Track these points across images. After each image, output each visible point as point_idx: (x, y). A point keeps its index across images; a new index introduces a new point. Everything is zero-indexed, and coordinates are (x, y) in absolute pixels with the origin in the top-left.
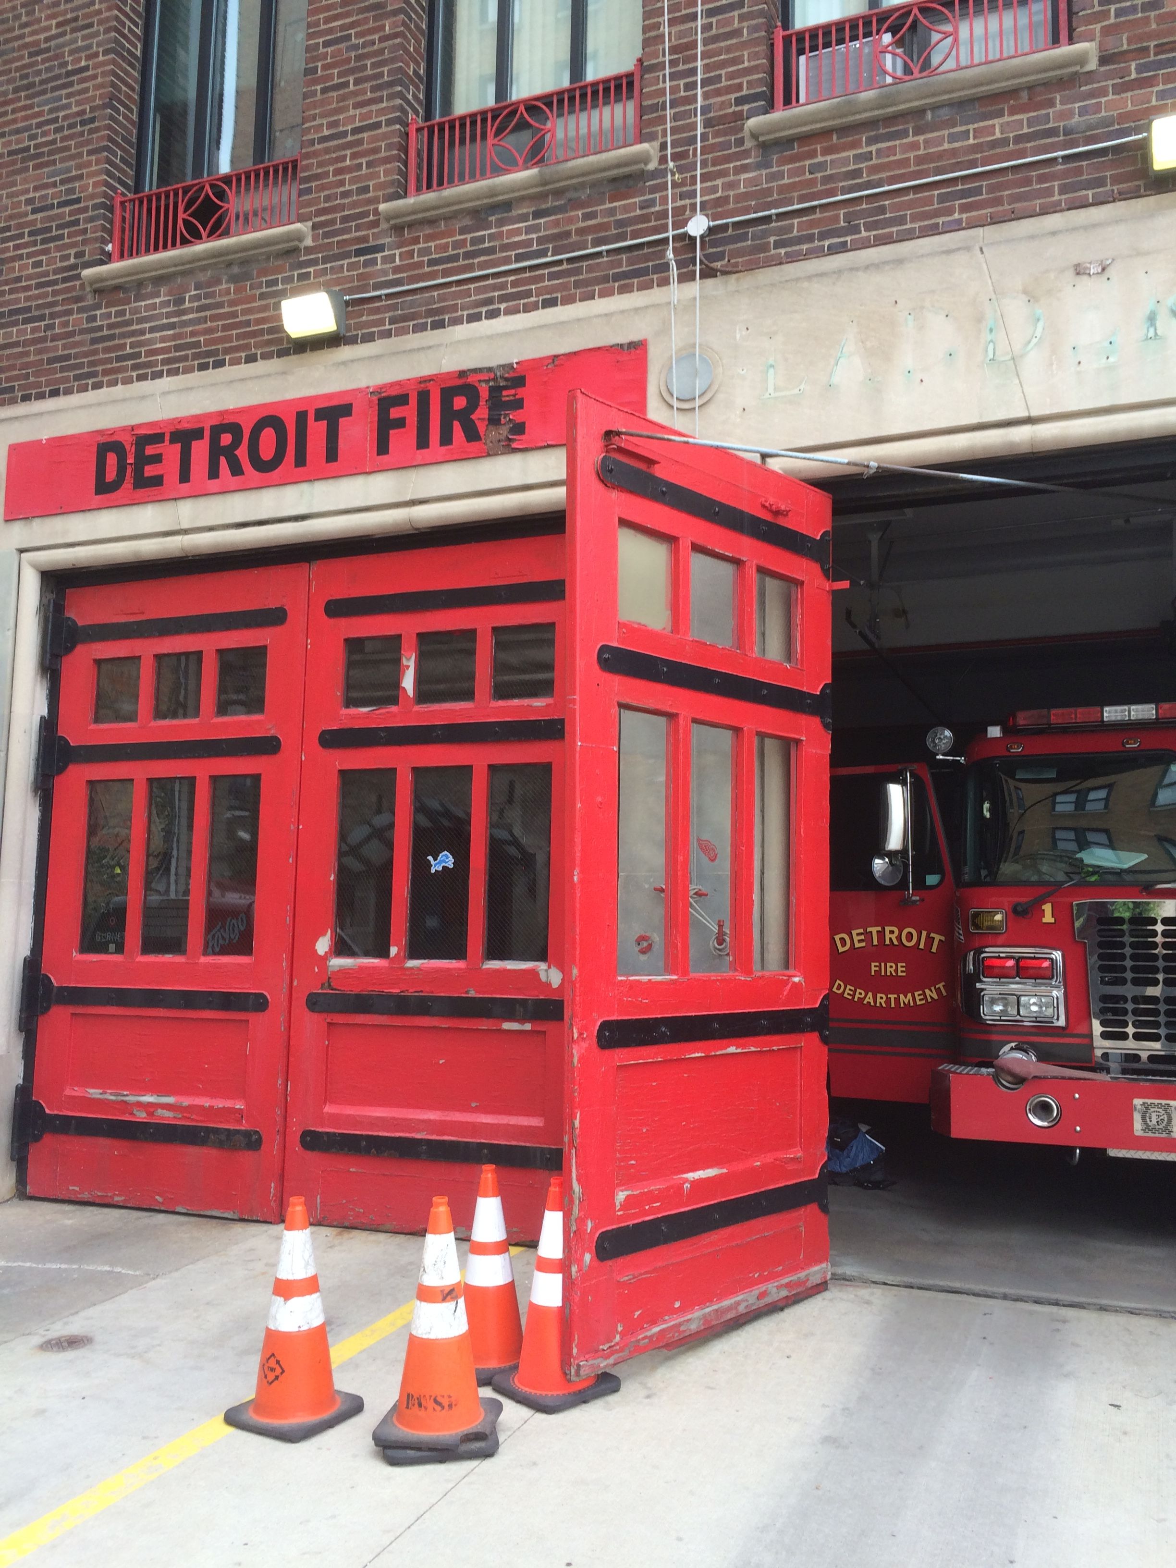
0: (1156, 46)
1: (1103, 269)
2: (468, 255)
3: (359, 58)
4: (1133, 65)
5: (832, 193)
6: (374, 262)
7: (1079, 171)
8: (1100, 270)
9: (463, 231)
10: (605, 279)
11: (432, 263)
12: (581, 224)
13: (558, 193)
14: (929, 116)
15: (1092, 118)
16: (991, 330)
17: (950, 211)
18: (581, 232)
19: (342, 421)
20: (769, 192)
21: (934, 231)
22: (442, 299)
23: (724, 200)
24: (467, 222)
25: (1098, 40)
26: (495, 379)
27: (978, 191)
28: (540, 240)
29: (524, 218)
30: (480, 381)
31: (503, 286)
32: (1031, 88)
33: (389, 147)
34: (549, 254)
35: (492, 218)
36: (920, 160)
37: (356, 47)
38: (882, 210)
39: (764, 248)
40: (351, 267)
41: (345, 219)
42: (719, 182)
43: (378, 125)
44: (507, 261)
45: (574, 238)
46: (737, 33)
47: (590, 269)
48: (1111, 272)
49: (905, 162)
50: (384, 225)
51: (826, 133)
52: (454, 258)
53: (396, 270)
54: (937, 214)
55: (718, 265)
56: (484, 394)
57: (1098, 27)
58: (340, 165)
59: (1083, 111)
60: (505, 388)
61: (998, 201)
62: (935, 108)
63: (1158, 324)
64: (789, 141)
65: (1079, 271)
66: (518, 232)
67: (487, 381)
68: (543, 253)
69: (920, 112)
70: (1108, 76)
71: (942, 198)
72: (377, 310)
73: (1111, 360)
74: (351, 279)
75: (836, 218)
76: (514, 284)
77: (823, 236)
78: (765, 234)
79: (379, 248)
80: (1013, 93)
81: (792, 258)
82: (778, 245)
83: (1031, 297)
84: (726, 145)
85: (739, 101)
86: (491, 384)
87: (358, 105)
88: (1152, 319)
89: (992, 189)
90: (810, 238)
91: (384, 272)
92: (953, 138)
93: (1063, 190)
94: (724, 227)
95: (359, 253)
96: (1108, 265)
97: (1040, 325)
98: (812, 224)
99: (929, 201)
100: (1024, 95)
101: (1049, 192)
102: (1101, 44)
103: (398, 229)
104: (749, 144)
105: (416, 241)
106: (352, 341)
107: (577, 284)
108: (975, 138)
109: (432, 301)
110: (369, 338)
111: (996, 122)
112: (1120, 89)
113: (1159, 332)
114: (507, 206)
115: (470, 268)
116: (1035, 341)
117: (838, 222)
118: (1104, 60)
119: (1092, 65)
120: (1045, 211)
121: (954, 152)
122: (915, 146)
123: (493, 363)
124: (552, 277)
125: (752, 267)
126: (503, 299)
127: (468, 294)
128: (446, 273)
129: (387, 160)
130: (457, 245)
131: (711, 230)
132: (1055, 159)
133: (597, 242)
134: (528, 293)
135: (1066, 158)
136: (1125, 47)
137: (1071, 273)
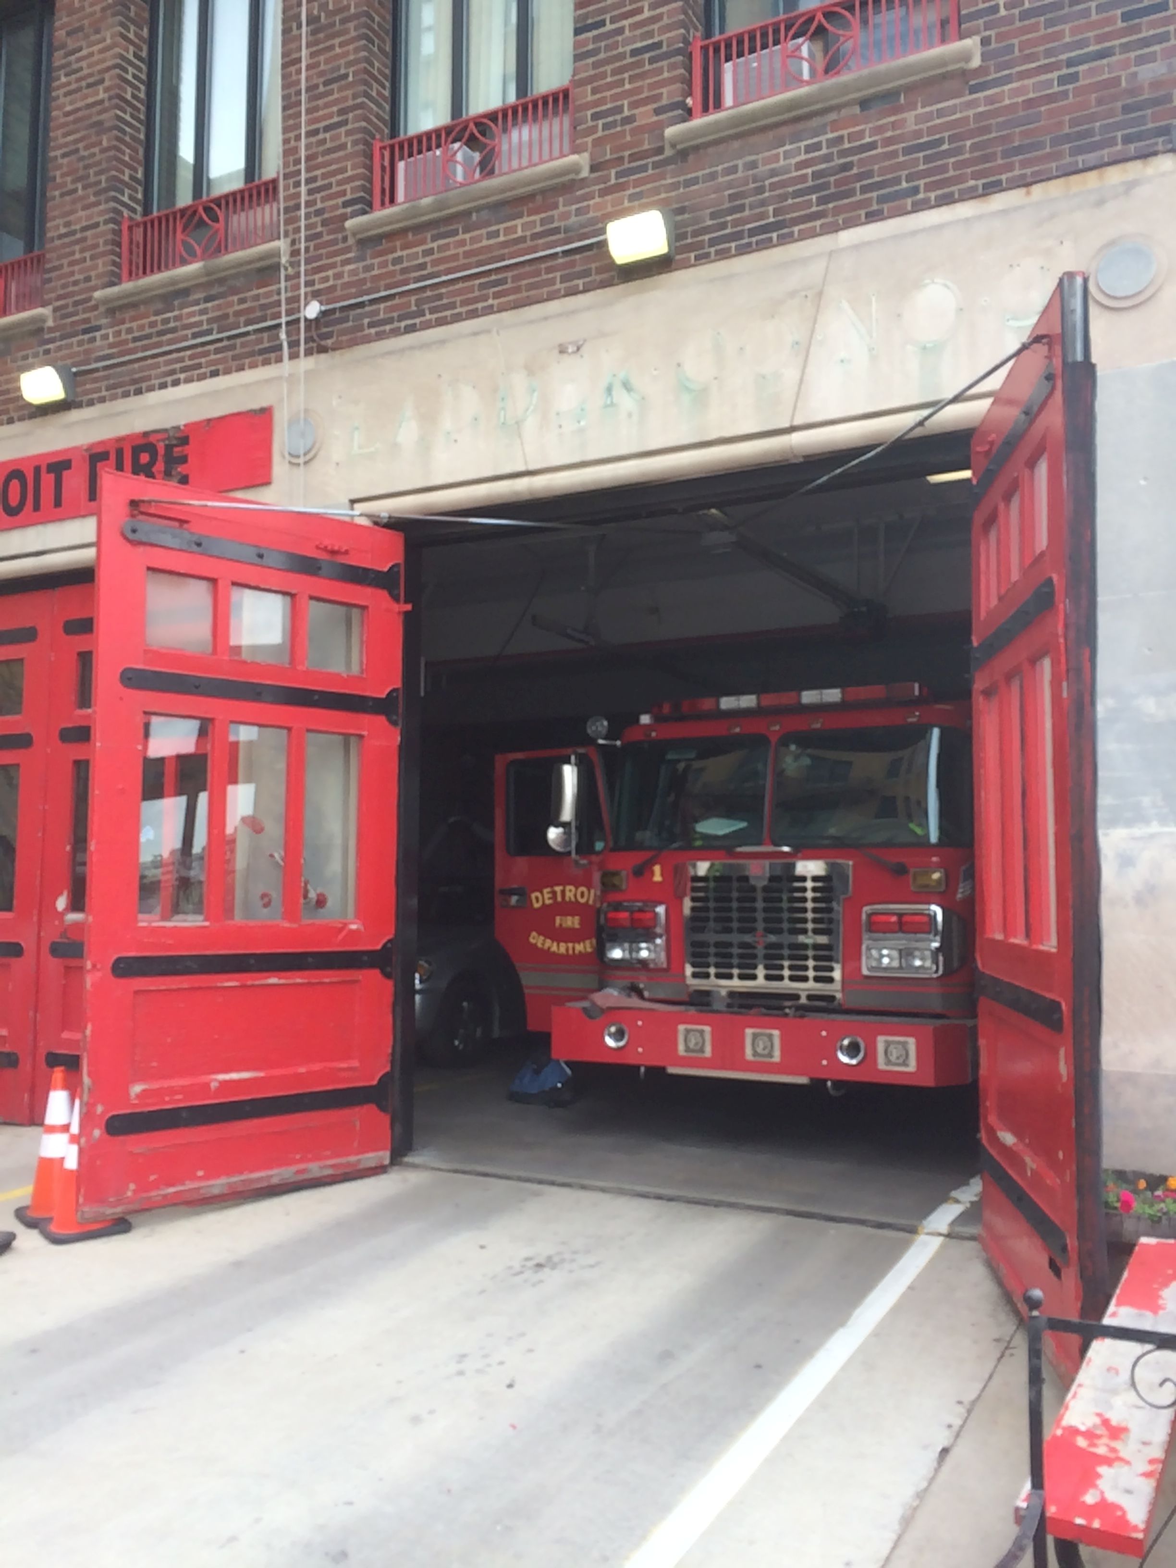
0: (630, 155)
1: (578, 349)
2: (161, 333)
3: (86, 167)
4: (613, 172)
5: (406, 282)
6: (93, 340)
7: (572, 264)
8: (575, 349)
9: (157, 313)
10: (252, 354)
11: (135, 340)
12: (237, 308)
13: (221, 281)
14: (474, 217)
15: (582, 218)
16: (503, 399)
17: (485, 298)
18: (238, 314)
19: (65, 473)
20: (363, 281)
21: (473, 314)
22: (141, 370)
23: (332, 288)
24: (160, 306)
25: (589, 150)
26: (168, 438)
27: (504, 281)
28: (209, 321)
29: (197, 302)
30: (158, 441)
31: (182, 360)
32: (543, 192)
33: (106, 243)
34: (215, 332)
35: (176, 303)
36: (467, 254)
37: (82, 158)
38: (440, 297)
39: (361, 328)
40: (80, 343)
41: (76, 303)
42: (330, 273)
43: (97, 225)
44: (185, 338)
45: (231, 319)
46: (343, 147)
47: (243, 345)
48: (584, 350)
49: (455, 257)
50: (102, 309)
51: (404, 231)
52: (148, 337)
53: (111, 346)
54: (476, 300)
55: (329, 342)
56: (161, 451)
57: (589, 140)
58: (72, 258)
59: (579, 212)
60: (176, 446)
61: (517, 290)
62: (478, 209)
63: (614, 393)
64: (379, 238)
65: (562, 351)
66: (192, 314)
67: (163, 440)
68: (209, 332)
69: (468, 213)
70: (597, 181)
71: (482, 286)
72: (96, 380)
73: (582, 423)
74: (78, 354)
75: (409, 304)
76: (191, 358)
77: (401, 319)
78: (361, 317)
79: (98, 328)
80: (531, 196)
81: (380, 336)
82: (371, 325)
83: (530, 370)
84: (334, 242)
85: (346, 204)
86: (167, 442)
87: (85, 208)
88: (609, 390)
89: (515, 279)
90: (390, 321)
91: (101, 348)
92: (490, 236)
93: (564, 279)
94: (333, 311)
95: (85, 331)
96: (582, 345)
97: (536, 394)
98: (392, 309)
99: (471, 290)
100: (539, 198)
101: (552, 282)
102: (591, 154)
103: (111, 312)
104: (351, 241)
105: (123, 322)
106: (79, 405)
107: (234, 358)
108: (505, 235)
109: (134, 371)
110: (91, 403)
111: (519, 222)
112: (604, 193)
113: (614, 401)
114: (185, 292)
115: (159, 345)
116: (532, 408)
117: (410, 306)
118: (593, 168)
119: (585, 173)
120: (551, 297)
121: (489, 248)
122: (462, 243)
123: (168, 425)
124: (217, 351)
125: (353, 343)
126: (183, 370)
127: (157, 366)
128: (145, 348)
129: (103, 254)
130: (152, 325)
131: (324, 313)
132: (556, 254)
133: (248, 323)
134: (199, 366)
135: (566, 253)
136: (608, 157)
137: (556, 351)
